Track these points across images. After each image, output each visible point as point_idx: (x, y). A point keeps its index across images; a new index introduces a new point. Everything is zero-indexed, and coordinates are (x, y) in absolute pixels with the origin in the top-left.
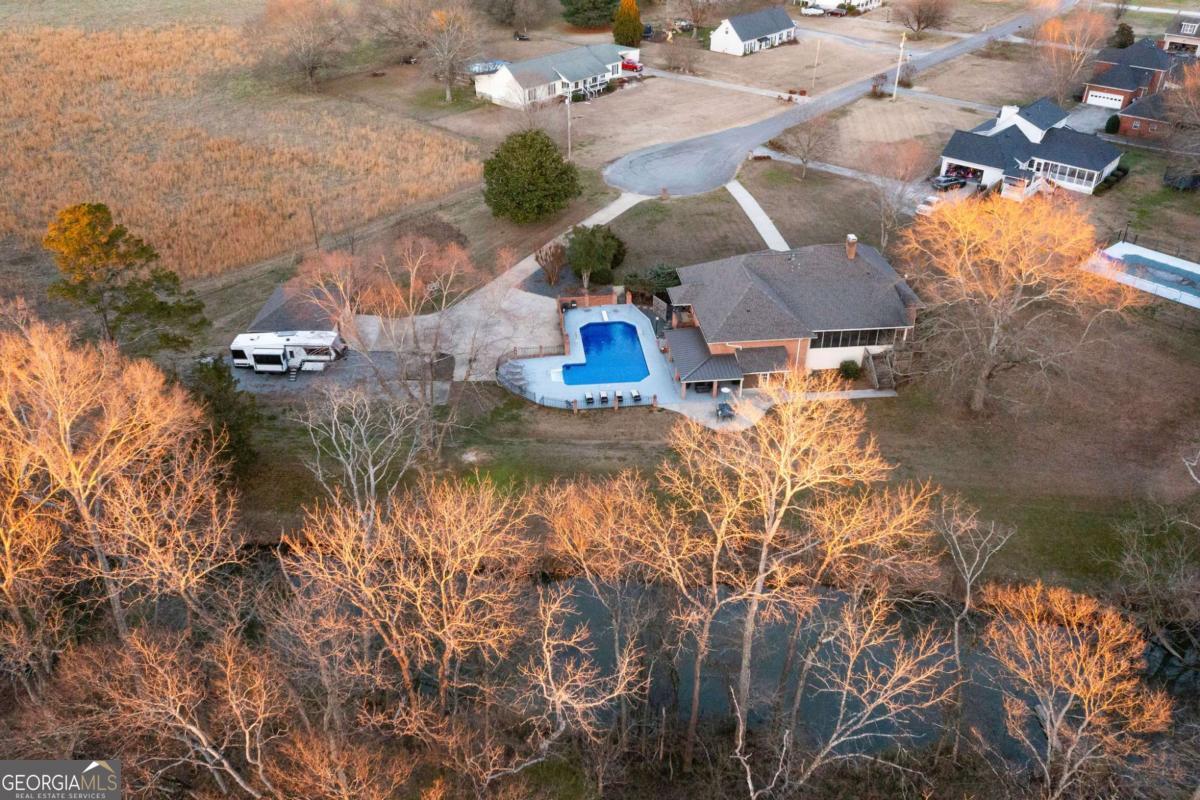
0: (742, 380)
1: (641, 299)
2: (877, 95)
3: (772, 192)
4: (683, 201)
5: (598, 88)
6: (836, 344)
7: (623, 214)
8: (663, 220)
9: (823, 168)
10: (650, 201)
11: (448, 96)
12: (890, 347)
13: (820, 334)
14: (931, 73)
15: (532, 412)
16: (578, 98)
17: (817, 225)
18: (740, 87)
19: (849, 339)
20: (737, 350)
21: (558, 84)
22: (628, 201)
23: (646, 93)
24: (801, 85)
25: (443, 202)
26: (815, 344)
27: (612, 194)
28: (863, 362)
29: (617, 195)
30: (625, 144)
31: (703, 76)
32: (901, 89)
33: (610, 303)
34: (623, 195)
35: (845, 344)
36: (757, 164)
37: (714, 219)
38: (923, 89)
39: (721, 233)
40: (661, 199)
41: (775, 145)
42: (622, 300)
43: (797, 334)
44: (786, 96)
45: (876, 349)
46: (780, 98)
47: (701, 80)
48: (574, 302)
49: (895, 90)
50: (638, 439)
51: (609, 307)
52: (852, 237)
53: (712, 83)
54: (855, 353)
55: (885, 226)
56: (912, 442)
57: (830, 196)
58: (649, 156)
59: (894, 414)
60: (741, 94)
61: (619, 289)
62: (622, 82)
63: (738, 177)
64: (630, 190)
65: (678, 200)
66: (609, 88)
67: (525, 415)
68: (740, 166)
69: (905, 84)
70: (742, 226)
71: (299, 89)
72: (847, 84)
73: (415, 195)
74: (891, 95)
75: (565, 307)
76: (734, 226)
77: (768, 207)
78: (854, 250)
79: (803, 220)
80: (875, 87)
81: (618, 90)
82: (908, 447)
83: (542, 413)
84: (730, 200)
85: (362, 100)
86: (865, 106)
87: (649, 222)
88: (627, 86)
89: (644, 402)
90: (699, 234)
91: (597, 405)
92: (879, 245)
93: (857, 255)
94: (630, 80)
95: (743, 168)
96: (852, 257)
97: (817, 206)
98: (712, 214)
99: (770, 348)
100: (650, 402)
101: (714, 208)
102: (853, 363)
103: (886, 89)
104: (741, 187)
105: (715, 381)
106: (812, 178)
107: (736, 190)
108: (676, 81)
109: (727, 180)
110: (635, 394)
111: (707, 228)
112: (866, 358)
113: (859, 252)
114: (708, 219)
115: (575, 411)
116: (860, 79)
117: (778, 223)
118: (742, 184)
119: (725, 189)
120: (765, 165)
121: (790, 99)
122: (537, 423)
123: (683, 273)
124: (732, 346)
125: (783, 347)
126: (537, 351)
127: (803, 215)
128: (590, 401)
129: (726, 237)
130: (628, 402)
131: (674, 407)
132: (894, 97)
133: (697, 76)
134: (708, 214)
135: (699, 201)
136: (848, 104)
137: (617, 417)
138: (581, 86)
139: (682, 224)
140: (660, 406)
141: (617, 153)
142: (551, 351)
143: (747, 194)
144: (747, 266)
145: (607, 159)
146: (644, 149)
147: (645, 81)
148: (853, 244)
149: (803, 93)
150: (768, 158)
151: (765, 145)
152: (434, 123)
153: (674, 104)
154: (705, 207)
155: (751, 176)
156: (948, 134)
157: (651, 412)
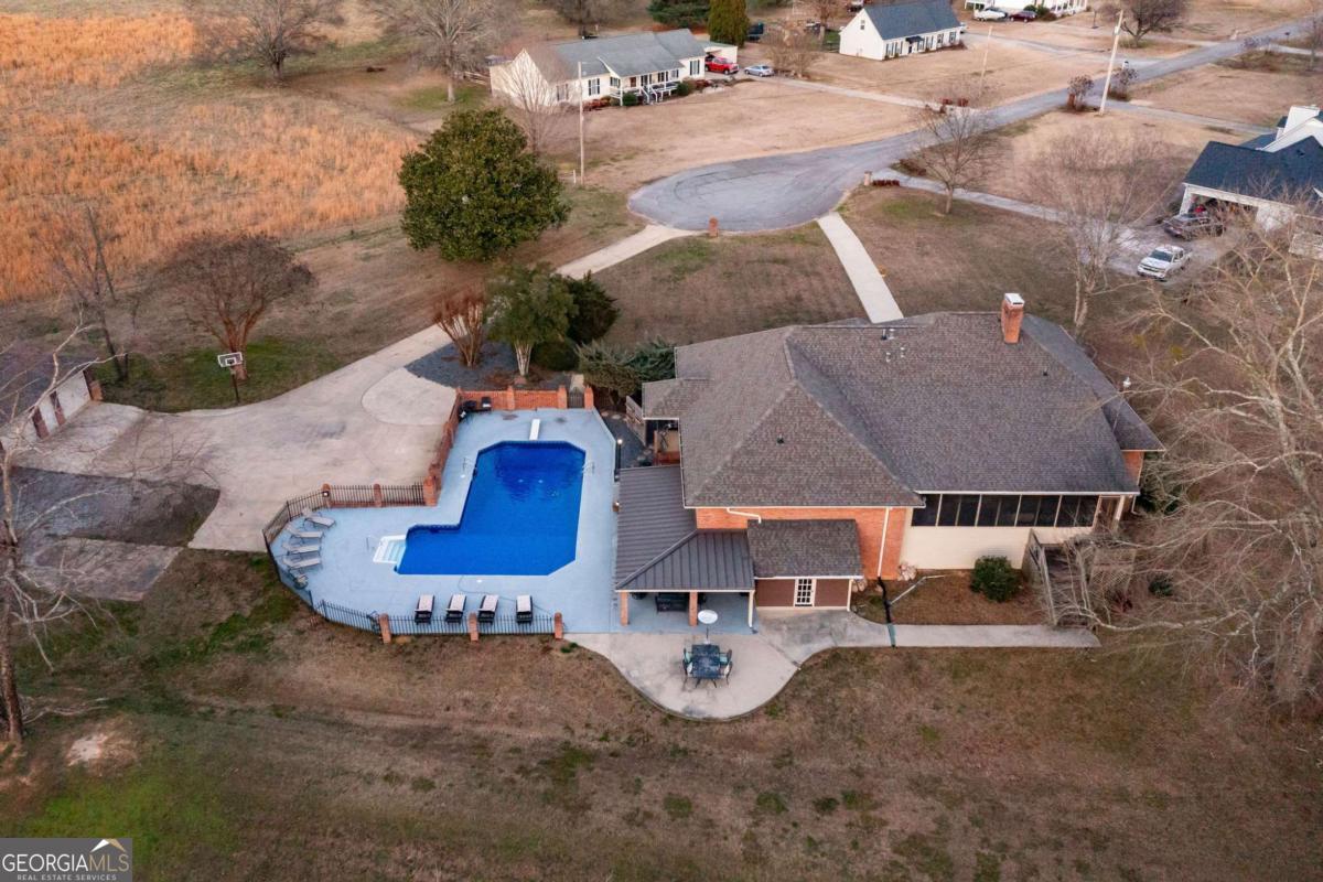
0: (752, 592)
1: (609, 401)
2: (1075, 107)
3: (890, 232)
4: (742, 240)
5: (665, 89)
6: (967, 521)
7: (633, 258)
8: (698, 268)
9: (982, 201)
10: (687, 240)
11: (451, 96)
12: (1087, 530)
13: (931, 500)
14: (1158, 86)
15: (301, 632)
16: (632, 101)
17: (961, 286)
18: (875, 96)
19: (996, 512)
20: (752, 522)
21: (604, 81)
22: (654, 236)
23: (734, 98)
24: (962, 93)
25: (359, 228)
26: (920, 519)
27: (631, 225)
28: (1026, 563)
29: (640, 226)
30: (681, 160)
31: (822, 81)
32: (1113, 102)
33: (554, 404)
34: (648, 227)
35: (987, 520)
36: (875, 192)
37: (785, 270)
38: (1146, 103)
39: (791, 292)
40: (708, 236)
41: (909, 167)
42: (575, 402)
43: (880, 498)
44: (936, 107)
45: (1053, 535)
46: (928, 109)
47: (817, 86)
48: (486, 400)
49: (1103, 102)
50: (496, 719)
51: (550, 413)
52: (1014, 299)
53: (830, 88)
54: (1010, 542)
55: (1083, 285)
56: (1134, 781)
57: (989, 240)
58: (708, 176)
59: (1091, 693)
60: (872, 104)
61: (578, 381)
62: (702, 85)
63: (841, 209)
64: (662, 222)
65: (733, 238)
66: (682, 90)
67: (284, 636)
68: (847, 194)
69: (1118, 95)
70: (830, 283)
71: (259, 83)
72: (1031, 95)
73: (324, 217)
74: (1096, 109)
75: (466, 410)
76: (815, 282)
77: (879, 253)
78: (1016, 325)
79: (937, 276)
80: (1072, 96)
81: (696, 95)
82: (1122, 796)
83: (321, 634)
84: (822, 242)
85: (333, 96)
86: (1056, 122)
87: (676, 270)
88: (709, 91)
89: (538, 627)
90: (751, 292)
91: (438, 626)
92: (1069, 323)
93: (1022, 334)
94: (716, 83)
95: (854, 195)
96: (1014, 338)
97: (964, 255)
98: (785, 262)
99: (821, 523)
100: (550, 627)
101: (790, 251)
102: (1002, 562)
103: (1090, 100)
104: (842, 222)
105: (694, 592)
106: (960, 212)
107: (834, 228)
108: (779, 85)
109: (822, 212)
110: (524, 606)
111: (769, 284)
112: (1032, 554)
113: (1029, 331)
114: (773, 269)
115: (387, 638)
116: (1052, 89)
117: (891, 279)
118: (844, 217)
119: (816, 225)
120: (889, 193)
121: (942, 111)
122: (299, 660)
123: (685, 356)
124: (741, 515)
125: (852, 521)
126: (369, 495)
127: (938, 268)
128: (423, 617)
129: (799, 299)
130: (505, 624)
131: (598, 644)
132: (1102, 110)
133: (814, 81)
134: (776, 261)
135: (769, 240)
136: (1029, 119)
137: (469, 660)
138: (639, 86)
139: (729, 275)
140: (570, 638)
141: (664, 170)
142: (396, 495)
143: (849, 232)
144: (793, 347)
145: (644, 179)
146: (705, 167)
147: (738, 85)
148: (1016, 311)
149: (963, 103)
150: (896, 183)
151: (893, 167)
152: (413, 126)
153: (770, 112)
154: (776, 251)
155: (862, 208)
156: (1190, 160)
157: (547, 650)
